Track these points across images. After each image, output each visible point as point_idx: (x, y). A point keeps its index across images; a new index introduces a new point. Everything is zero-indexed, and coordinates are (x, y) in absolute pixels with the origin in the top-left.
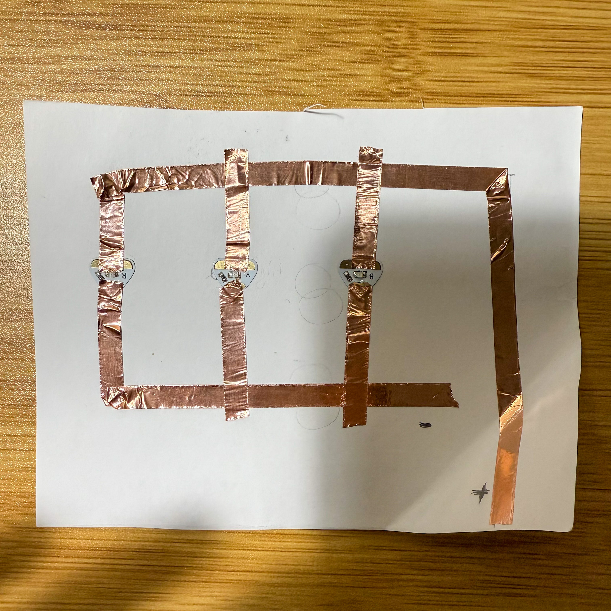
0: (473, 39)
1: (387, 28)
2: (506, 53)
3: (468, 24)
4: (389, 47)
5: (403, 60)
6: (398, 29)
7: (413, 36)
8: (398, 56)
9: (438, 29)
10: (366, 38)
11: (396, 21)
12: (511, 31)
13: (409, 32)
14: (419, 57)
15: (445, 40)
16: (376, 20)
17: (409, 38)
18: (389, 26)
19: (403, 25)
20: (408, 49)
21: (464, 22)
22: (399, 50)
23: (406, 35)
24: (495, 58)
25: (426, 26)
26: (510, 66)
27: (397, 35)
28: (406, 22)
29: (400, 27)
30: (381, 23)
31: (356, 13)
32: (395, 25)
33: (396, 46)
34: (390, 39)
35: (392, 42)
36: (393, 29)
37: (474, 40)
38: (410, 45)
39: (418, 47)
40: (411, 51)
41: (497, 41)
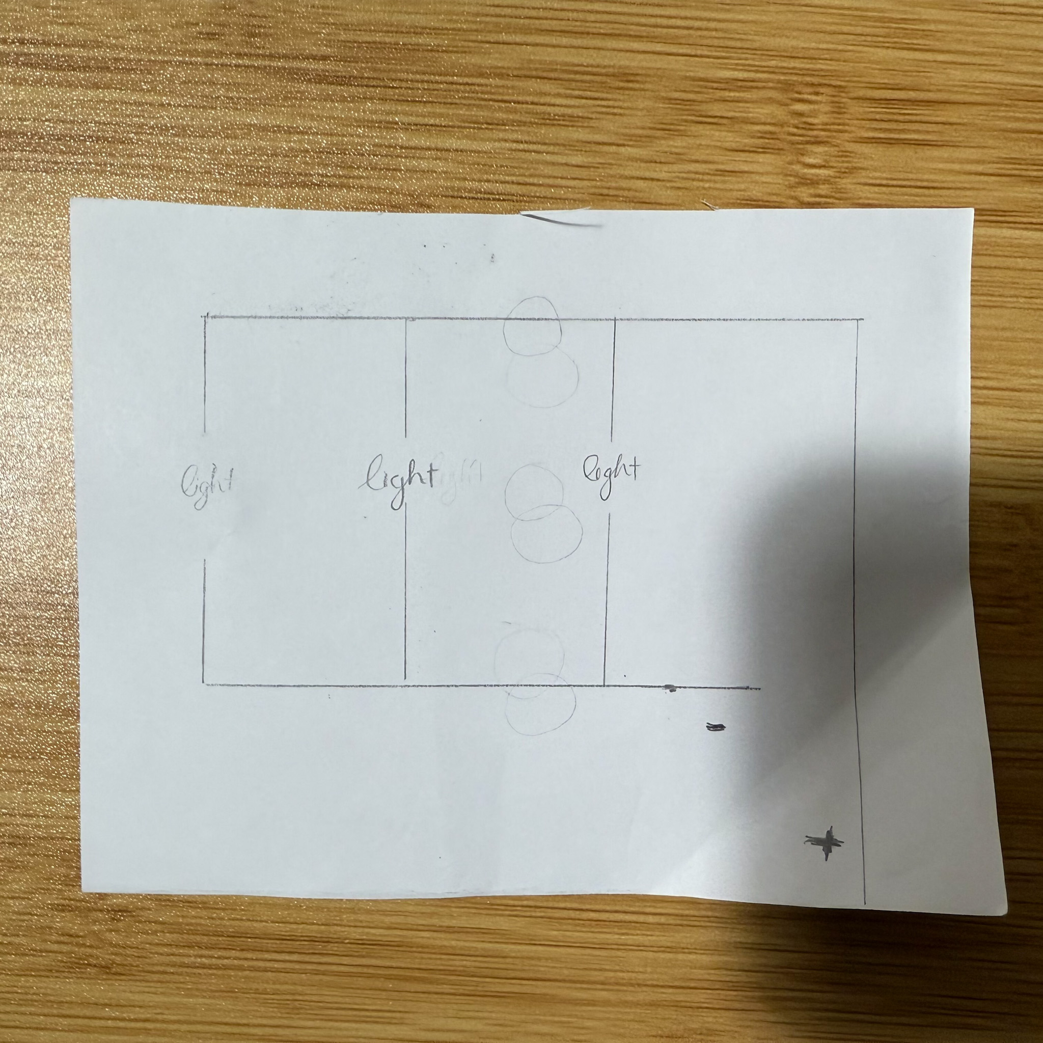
0: (937, 116)
1: (797, 96)
2: (991, 142)
3: (929, 91)
4: (797, 128)
5: (820, 149)
6: (814, 98)
7: (839, 109)
8: (813, 143)
9: (881, 100)
10: (761, 112)
11: (813, 85)
12: (1002, 105)
13: (833, 102)
14: (847, 144)
15: (890, 117)
16: (779, 82)
17: (833, 112)
18: (800, 93)
19: (822, 90)
20: (829, 130)
21: (926, 88)
22: (815, 133)
23: (827, 108)
24: (973, 150)
25: (861, 93)
26: (997, 163)
27: (812, 107)
28: (830, 85)
29: (817, 94)
30: (787, 87)
31: (746, 68)
32: (810, 90)
33: (810, 126)
34: (801, 114)
35: (804, 119)
36: (806, 96)
37: (939, 119)
38: (834, 124)
39: (847, 128)
40: (834, 134)
41: (977, 121)
